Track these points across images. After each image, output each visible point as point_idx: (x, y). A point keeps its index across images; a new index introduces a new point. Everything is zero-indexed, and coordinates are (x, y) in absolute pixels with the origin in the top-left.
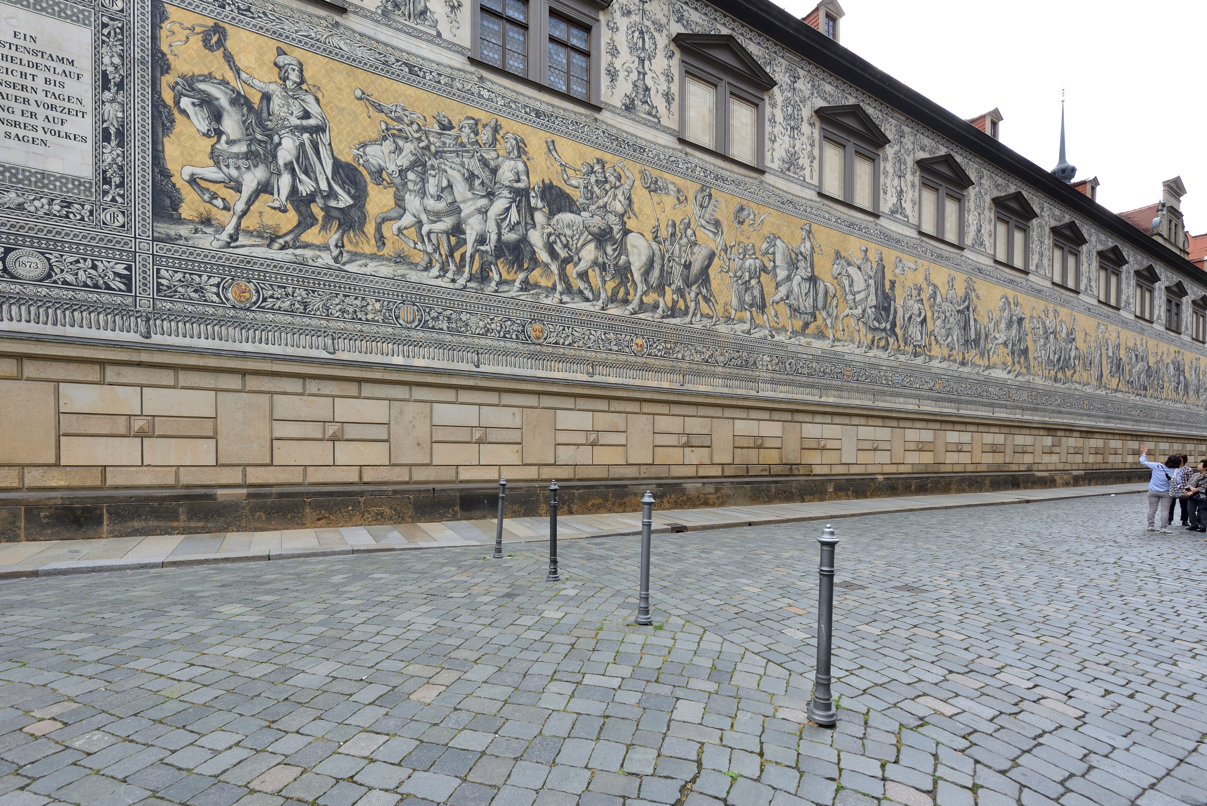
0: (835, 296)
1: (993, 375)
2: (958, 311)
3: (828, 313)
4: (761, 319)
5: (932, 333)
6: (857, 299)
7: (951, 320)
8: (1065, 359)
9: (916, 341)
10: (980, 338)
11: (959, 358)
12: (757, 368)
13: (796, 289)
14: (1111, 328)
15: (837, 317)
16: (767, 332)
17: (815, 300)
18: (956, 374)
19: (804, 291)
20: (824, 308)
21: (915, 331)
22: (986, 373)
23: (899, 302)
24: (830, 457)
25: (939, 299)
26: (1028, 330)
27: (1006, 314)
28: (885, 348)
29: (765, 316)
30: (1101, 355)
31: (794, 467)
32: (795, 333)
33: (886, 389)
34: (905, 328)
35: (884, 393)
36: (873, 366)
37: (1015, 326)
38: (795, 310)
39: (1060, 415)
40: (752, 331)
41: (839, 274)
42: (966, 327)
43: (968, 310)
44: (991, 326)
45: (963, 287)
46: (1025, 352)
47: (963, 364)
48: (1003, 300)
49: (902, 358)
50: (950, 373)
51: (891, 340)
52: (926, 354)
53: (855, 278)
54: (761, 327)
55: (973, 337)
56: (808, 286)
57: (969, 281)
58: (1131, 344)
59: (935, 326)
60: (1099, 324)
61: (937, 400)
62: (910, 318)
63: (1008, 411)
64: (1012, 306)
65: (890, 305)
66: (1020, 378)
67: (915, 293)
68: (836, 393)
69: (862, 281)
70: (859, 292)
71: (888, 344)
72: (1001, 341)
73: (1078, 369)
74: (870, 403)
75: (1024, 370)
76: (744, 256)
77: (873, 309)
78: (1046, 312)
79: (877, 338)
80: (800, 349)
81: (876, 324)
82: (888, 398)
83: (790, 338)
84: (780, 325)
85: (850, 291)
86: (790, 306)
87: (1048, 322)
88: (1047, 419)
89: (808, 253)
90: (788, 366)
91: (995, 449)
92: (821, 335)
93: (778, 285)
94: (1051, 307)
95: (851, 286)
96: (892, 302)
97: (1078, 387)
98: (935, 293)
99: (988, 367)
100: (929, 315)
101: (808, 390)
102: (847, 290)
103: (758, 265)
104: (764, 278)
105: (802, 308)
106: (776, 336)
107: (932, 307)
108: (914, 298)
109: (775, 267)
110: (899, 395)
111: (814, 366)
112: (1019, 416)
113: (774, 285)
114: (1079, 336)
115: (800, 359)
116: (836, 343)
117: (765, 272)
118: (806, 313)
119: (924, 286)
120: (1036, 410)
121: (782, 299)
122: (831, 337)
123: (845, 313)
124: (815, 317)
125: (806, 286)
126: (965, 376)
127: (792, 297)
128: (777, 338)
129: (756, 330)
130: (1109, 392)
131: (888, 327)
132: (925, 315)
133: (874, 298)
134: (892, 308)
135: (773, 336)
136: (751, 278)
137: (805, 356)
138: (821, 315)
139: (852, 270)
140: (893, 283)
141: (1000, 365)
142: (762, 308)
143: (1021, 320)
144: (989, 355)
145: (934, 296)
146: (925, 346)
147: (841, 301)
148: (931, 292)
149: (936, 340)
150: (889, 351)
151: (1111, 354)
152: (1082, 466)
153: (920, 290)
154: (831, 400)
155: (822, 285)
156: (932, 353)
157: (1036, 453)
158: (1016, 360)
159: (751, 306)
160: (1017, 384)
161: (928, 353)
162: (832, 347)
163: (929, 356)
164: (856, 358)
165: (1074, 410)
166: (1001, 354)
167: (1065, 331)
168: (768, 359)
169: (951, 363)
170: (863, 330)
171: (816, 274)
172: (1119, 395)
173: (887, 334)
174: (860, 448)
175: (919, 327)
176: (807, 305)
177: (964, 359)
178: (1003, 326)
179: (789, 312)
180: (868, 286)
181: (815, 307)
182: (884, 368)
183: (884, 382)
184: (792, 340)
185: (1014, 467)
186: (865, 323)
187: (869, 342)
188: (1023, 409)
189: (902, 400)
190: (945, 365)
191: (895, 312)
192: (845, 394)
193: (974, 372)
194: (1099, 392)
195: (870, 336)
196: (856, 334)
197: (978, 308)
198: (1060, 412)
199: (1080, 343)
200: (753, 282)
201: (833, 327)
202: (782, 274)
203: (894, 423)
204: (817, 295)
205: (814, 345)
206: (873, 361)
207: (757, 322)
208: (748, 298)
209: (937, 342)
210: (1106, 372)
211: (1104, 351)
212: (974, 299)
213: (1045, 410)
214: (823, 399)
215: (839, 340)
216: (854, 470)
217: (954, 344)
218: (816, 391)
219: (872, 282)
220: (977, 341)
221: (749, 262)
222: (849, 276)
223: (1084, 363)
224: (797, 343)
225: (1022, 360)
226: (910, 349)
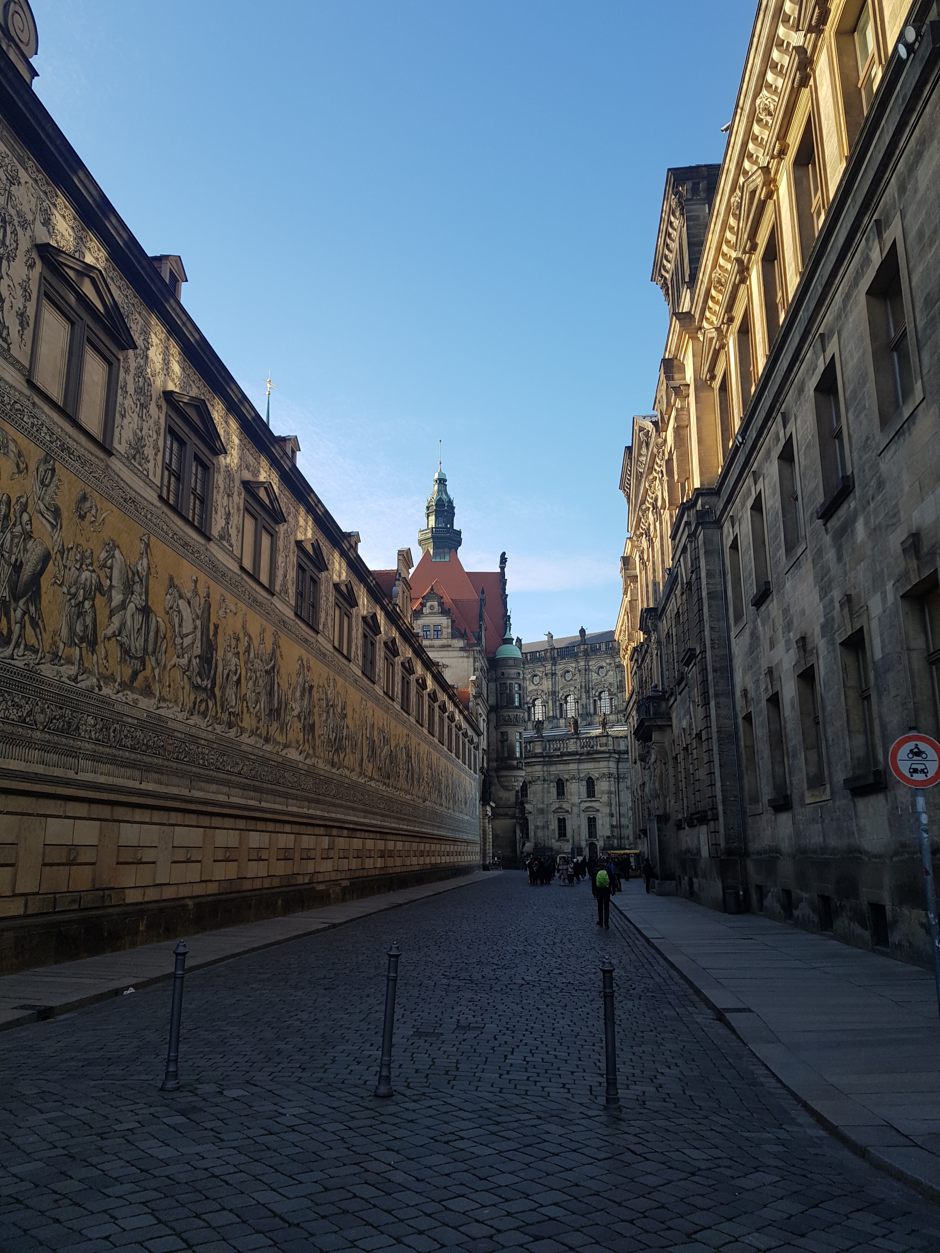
0: (165, 637)
1: (289, 756)
2: (266, 671)
3: (157, 659)
4: (91, 661)
5: (244, 699)
6: (185, 645)
7: (260, 681)
8: (339, 738)
9: (232, 707)
10: (281, 708)
11: (264, 734)
12: (80, 734)
13: (129, 623)
14: (370, 704)
15: (165, 667)
16: (95, 680)
17: (146, 640)
18: (261, 753)
19: (137, 626)
20: (154, 652)
21: (230, 692)
22: (283, 753)
23: (220, 653)
24: (144, 875)
25: (252, 655)
26: (316, 701)
27: (301, 679)
28: (204, 714)
29: (95, 656)
30: (362, 736)
31: (107, 892)
32: (124, 686)
33: (202, 771)
34: (223, 688)
35: (199, 778)
36: (194, 739)
37: (307, 694)
38: (126, 651)
39: (334, 809)
40: (80, 678)
41: (171, 608)
42: (270, 693)
43: (274, 672)
44: (290, 692)
45: (271, 642)
46: (312, 727)
47: (267, 740)
48: (299, 662)
49: (219, 729)
50: (256, 751)
51: (211, 704)
52: (238, 726)
53: (185, 617)
54: (90, 672)
55: (276, 706)
56: (140, 619)
57: (275, 634)
58: (381, 725)
59: (247, 687)
60: (362, 699)
61: (244, 788)
62: (228, 675)
63: (298, 803)
64: (306, 670)
65: (212, 655)
66: (308, 761)
67: (233, 642)
68: (156, 776)
69: (191, 621)
70: (187, 635)
71: (208, 710)
72: (295, 713)
73: (347, 751)
74: (185, 792)
75: (311, 752)
76: (81, 565)
77: (198, 660)
78: (328, 679)
79: (198, 700)
80: (126, 710)
81: (199, 680)
82: (203, 785)
83: (118, 692)
84: (108, 673)
85: (179, 632)
86: (121, 646)
87: (329, 692)
88: (326, 814)
89: (144, 574)
90: (112, 734)
91: (286, 855)
92: (147, 692)
93: (112, 614)
94: (332, 673)
95: (180, 626)
96: (214, 652)
97: (347, 773)
98: (249, 645)
99: (286, 746)
100: (243, 674)
101: (129, 772)
102: (177, 631)
103: (94, 582)
104: (100, 600)
105: (133, 650)
106: (104, 688)
107: (246, 663)
108: (232, 650)
109: (111, 587)
110: (211, 780)
111: (138, 734)
112: (305, 811)
113: (108, 612)
114: (349, 711)
115: (124, 724)
116: (162, 704)
117: (100, 593)
118: (136, 658)
119: (241, 636)
120: (318, 802)
121: (114, 635)
122: (158, 695)
123: (172, 663)
124: (144, 665)
125: (139, 618)
126: (267, 755)
127: (124, 633)
128: (106, 691)
129: (84, 676)
130: (366, 779)
131: (209, 686)
132: (240, 673)
133: (199, 645)
134: (214, 661)
135: (100, 690)
136: (85, 599)
137: (130, 720)
138: (151, 662)
139: (182, 604)
140: (216, 627)
141: (294, 744)
142: (93, 644)
143: (311, 687)
144: (287, 730)
145: (248, 650)
146: (238, 714)
147: (170, 645)
148: (246, 644)
149: (247, 706)
150: (207, 719)
151: (368, 736)
152: (348, 875)
153: (238, 639)
154: (150, 787)
155: (154, 621)
156: (244, 725)
157: (317, 859)
158: (306, 737)
159: (82, 639)
160: (306, 768)
161: (240, 724)
162: (158, 708)
163: (241, 728)
164: (178, 726)
165: (344, 803)
166: (295, 728)
167: (340, 705)
168: (92, 722)
169: (258, 739)
170: (187, 687)
171: (150, 604)
172: (373, 783)
173: (207, 695)
174: (175, 859)
175: (234, 688)
176: (138, 647)
177: (268, 733)
178: (298, 694)
179: (119, 655)
180: (195, 628)
181: (145, 650)
182: (203, 742)
183: (201, 762)
184: (120, 694)
185: (300, 880)
186: (189, 678)
187: (191, 704)
188: (310, 800)
189: (214, 787)
190: (252, 741)
191: (216, 667)
192: (164, 778)
193: (275, 751)
194: (360, 780)
195: (192, 697)
196: (180, 693)
197: (281, 670)
198: (335, 805)
199: (349, 721)
200: (87, 604)
201: (160, 681)
202: (117, 598)
203: (205, 821)
204: (148, 633)
205: (140, 705)
206: (193, 731)
207: (86, 665)
208: (79, 628)
209: (248, 710)
210: (365, 757)
211: (364, 732)
212: (279, 658)
213: (324, 803)
214: (143, 786)
215: (165, 700)
216: (169, 893)
217: (261, 714)
218: (137, 773)
219: (198, 622)
220: (278, 710)
221: (86, 575)
222: (179, 612)
223: (352, 745)
224: (124, 700)
225: (310, 737)
226: (225, 717)
